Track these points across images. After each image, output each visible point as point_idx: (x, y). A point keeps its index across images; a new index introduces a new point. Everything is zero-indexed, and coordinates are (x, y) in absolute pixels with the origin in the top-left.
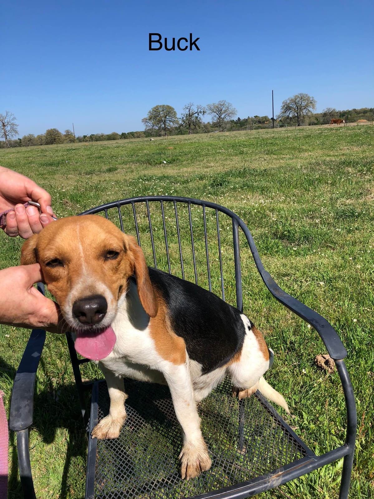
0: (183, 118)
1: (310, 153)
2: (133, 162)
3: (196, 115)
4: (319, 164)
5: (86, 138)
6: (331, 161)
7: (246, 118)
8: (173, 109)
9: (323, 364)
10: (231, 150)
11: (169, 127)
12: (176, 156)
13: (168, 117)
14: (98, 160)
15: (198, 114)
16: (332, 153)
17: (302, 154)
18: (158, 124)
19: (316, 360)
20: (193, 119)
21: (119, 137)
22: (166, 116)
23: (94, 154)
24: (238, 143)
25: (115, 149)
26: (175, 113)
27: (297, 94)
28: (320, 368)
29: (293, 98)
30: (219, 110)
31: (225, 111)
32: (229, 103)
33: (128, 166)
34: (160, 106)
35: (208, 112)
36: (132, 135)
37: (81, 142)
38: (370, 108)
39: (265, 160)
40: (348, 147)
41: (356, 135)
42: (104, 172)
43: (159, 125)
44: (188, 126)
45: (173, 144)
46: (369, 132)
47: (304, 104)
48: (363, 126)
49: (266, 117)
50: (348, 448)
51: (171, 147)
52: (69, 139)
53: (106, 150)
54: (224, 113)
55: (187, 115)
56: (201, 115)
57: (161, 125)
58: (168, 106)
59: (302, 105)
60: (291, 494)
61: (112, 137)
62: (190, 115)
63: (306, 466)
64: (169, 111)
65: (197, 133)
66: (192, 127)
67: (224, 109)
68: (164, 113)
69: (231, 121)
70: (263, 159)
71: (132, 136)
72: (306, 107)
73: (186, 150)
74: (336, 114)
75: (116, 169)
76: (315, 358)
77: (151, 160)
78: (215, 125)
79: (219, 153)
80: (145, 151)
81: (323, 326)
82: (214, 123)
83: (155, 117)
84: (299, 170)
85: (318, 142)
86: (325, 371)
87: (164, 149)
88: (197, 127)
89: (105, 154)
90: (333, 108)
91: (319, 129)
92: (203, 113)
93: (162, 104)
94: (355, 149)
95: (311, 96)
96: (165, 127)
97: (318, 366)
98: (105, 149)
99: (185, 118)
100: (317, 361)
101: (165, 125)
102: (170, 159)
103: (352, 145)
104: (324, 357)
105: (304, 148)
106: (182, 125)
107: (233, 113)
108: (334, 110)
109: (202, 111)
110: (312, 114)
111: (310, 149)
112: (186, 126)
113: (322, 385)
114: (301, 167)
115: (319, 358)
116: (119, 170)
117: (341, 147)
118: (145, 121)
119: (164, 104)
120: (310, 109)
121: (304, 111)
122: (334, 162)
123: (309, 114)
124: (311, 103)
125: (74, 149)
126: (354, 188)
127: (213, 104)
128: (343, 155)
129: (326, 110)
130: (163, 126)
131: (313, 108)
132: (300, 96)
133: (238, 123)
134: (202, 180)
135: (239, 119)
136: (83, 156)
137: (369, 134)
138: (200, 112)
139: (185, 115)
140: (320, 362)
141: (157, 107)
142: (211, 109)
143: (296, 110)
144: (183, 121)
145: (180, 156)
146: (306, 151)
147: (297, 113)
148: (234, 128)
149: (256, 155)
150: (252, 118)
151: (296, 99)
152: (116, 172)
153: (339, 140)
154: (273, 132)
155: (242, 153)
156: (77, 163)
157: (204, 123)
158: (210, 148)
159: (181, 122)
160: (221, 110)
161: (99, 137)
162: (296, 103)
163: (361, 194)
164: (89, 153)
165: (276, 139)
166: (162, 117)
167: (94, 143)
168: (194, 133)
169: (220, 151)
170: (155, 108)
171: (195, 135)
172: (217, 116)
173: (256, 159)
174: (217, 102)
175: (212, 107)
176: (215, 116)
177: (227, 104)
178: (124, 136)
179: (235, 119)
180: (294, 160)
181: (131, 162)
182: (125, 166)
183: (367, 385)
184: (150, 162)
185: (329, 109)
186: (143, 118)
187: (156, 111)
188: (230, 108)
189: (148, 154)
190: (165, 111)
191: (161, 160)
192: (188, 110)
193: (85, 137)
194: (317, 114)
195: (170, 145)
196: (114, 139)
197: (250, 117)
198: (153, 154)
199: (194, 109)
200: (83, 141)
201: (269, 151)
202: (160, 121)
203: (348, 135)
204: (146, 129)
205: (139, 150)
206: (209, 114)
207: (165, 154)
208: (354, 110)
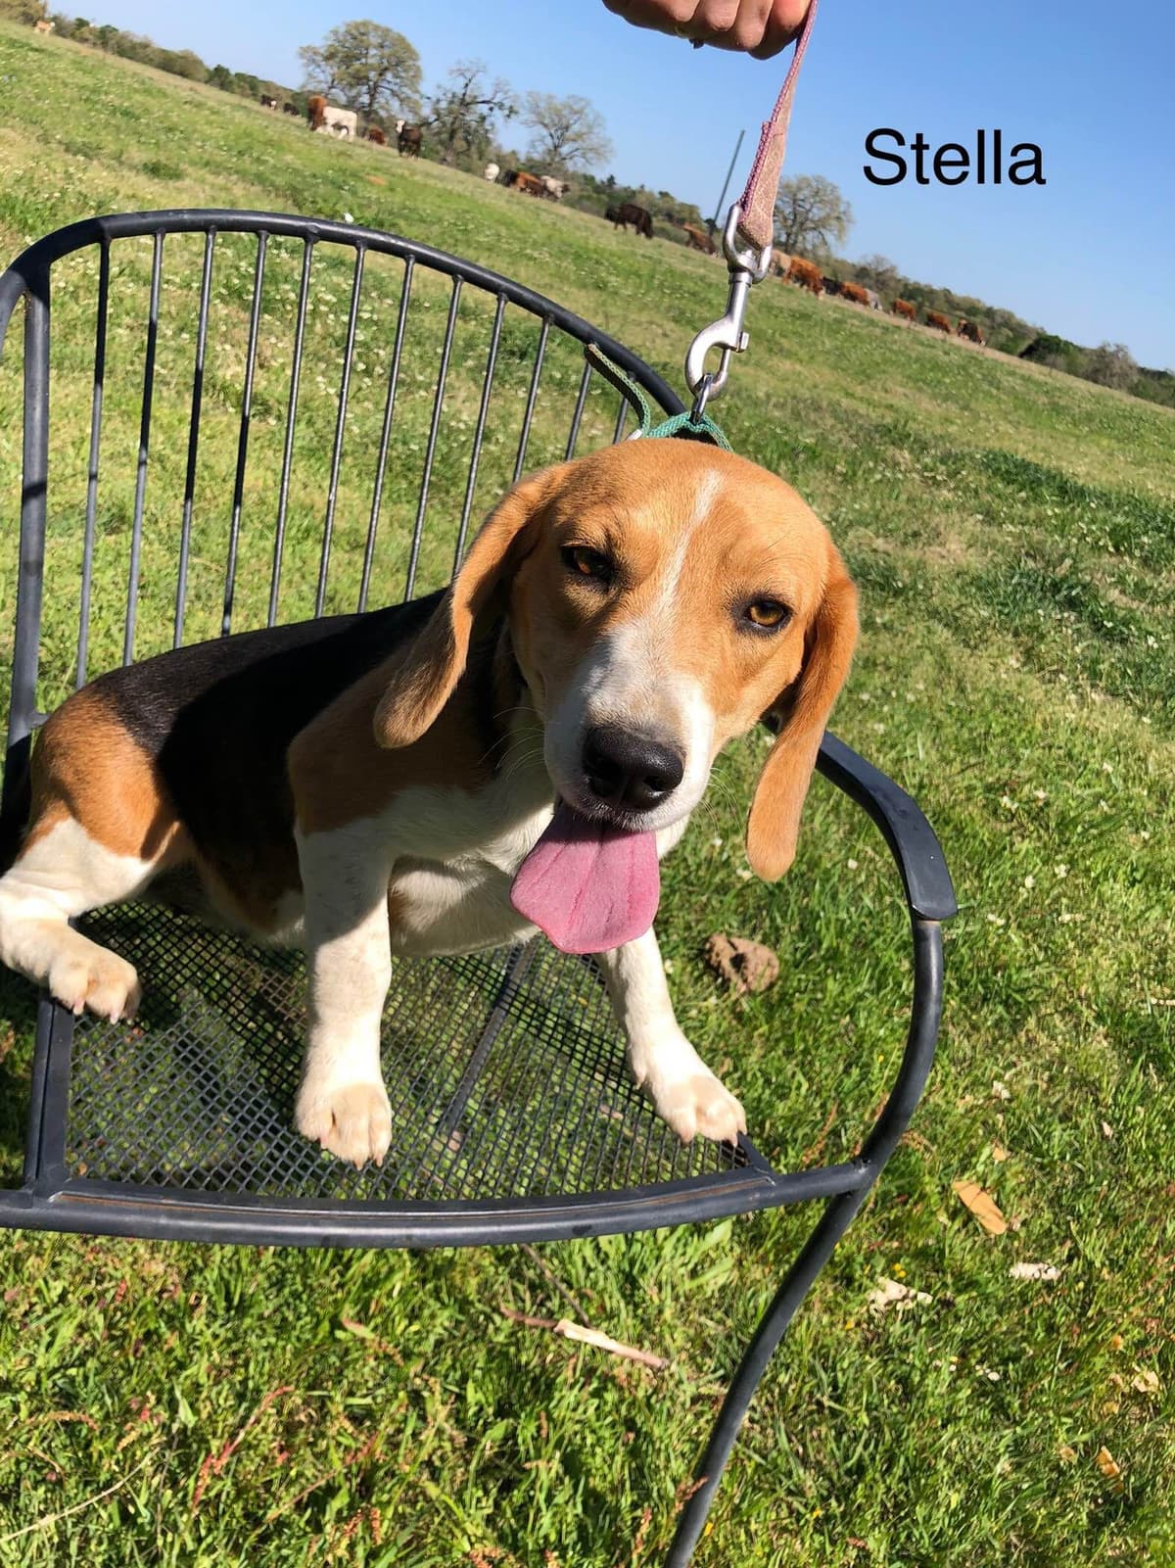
0: (438, 101)
1: (798, 367)
2: (242, 174)
3: (484, 109)
4: (818, 409)
5: (84, 29)
6: (856, 413)
7: (635, 186)
8: (413, 55)
9: (726, 964)
10: (568, 264)
11: (383, 113)
12: (391, 213)
13: (389, 76)
14: (119, 120)
15: (491, 109)
16: (859, 390)
17: (775, 360)
18: (351, 86)
19: (708, 946)
20: (471, 118)
21: (203, 75)
22: (386, 69)
23: (106, 93)
24: (595, 251)
25: (187, 107)
26: (417, 75)
27: (809, 176)
28: (714, 970)
29: (794, 182)
30: (560, 125)
31: (579, 136)
32: (598, 116)
33: (221, 180)
34: (377, 28)
35: (525, 115)
36: (252, 87)
37: (64, 36)
38: (988, 304)
39: (665, 335)
40: (907, 392)
41: (936, 366)
42: (132, 167)
43: (354, 92)
44: (445, 136)
45: (387, 172)
46: (971, 371)
47: (817, 213)
48: (959, 348)
49: (692, 209)
50: (863, 1171)
51: (382, 180)
52: (22, 9)
53: (154, 97)
54: (574, 140)
55: (454, 95)
56: (498, 116)
57: (359, 95)
58: (402, 40)
59: (810, 215)
60: (570, 1287)
61: (177, 65)
62: (465, 103)
63: (744, 1193)
64: (399, 59)
65: (468, 170)
66: (459, 143)
67: (576, 128)
68: (382, 58)
69: (585, 177)
70: (660, 331)
71: (249, 92)
72: (819, 225)
73: (427, 208)
74: (892, 284)
75: (177, 175)
76: (707, 940)
77: (306, 194)
78: (531, 167)
79: (531, 258)
80: (289, 158)
81: (904, 813)
82: (530, 160)
83: (348, 59)
84: (756, 404)
85: (828, 345)
86: (726, 981)
87: (354, 175)
88: (473, 149)
89: (147, 111)
90: (894, 263)
91: (836, 308)
92: (507, 112)
93: (383, 23)
94: (926, 404)
95: (845, 198)
96: (370, 105)
97: (708, 965)
98: (147, 92)
99: (443, 105)
100: (711, 950)
101: (373, 97)
102: (369, 214)
103: (920, 390)
104: (732, 945)
105: (785, 343)
106: (426, 124)
107: (599, 152)
108: (893, 269)
109: (507, 104)
110: (828, 257)
111: (803, 353)
112: (438, 133)
113: (713, 1017)
114: (768, 396)
115: (720, 943)
116: (188, 182)
117: (890, 385)
118: (309, 55)
119: (390, 26)
120: (830, 238)
121: (810, 236)
122: (861, 416)
123: (821, 252)
124: (838, 218)
125: (36, 50)
126: (900, 513)
127: (550, 97)
128: (890, 407)
129: (870, 259)
130: (365, 99)
131: (839, 238)
132: (814, 184)
133: (604, 192)
134: (466, 322)
135: (611, 180)
136: (65, 85)
137: (971, 376)
138: (501, 106)
139: (450, 95)
140: (718, 955)
141: (365, 24)
142: (535, 110)
143: (790, 222)
144: (437, 112)
145: (406, 218)
146: (789, 354)
147: (789, 235)
148: (586, 203)
149: (641, 310)
150: (651, 194)
151: (799, 189)
152: (179, 184)
153: (886, 361)
154: (705, 264)
155: (601, 286)
156: (38, 98)
157: (500, 147)
158: (503, 232)
159: (426, 111)
160: (567, 128)
161: (134, 47)
162: (795, 201)
163: (916, 535)
164: (88, 81)
165: (710, 285)
166: (372, 68)
167: (112, 59)
168: (458, 166)
169: (536, 255)
170: (357, 26)
171: (462, 175)
172: (549, 141)
173: (640, 324)
174: (561, 97)
175: (542, 105)
176: (542, 140)
177: (591, 117)
178: (220, 78)
179: (601, 176)
180: (750, 370)
181: (237, 172)
182: (210, 178)
183: (831, 1050)
184: (300, 199)
185: (879, 260)
186: (305, 45)
187: (355, 38)
188: (596, 130)
189: (296, 171)
190: (387, 51)
191: (338, 207)
192: (462, 81)
193: (82, 23)
194: (843, 263)
195: (376, 169)
196: (183, 74)
197: (647, 189)
198: (314, 176)
199: (484, 88)
200: (73, 36)
201: (683, 313)
202: (359, 79)
203: (913, 355)
204: (303, 86)
205: (270, 143)
206: (525, 123)
207: (354, 193)
208: (946, 293)
